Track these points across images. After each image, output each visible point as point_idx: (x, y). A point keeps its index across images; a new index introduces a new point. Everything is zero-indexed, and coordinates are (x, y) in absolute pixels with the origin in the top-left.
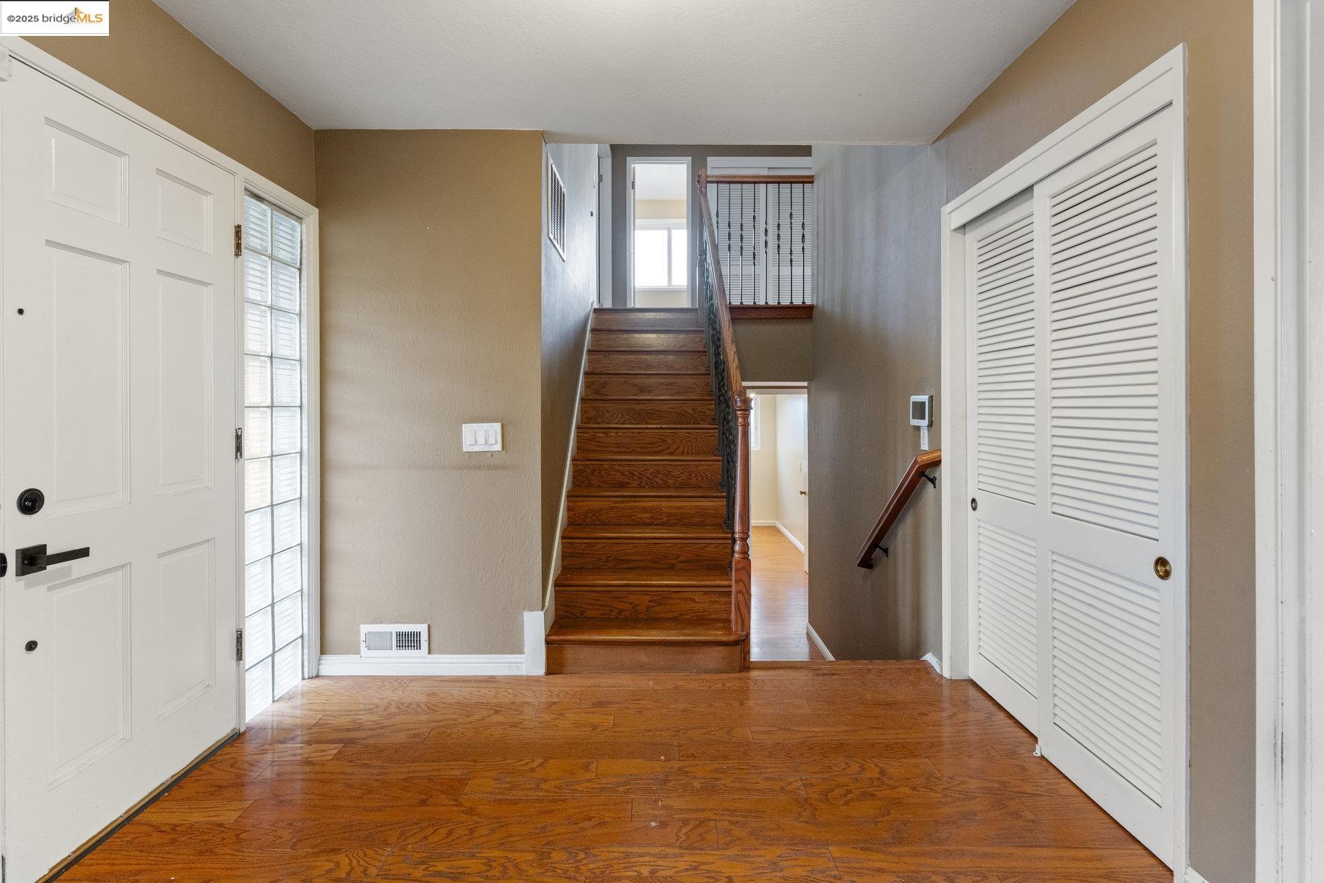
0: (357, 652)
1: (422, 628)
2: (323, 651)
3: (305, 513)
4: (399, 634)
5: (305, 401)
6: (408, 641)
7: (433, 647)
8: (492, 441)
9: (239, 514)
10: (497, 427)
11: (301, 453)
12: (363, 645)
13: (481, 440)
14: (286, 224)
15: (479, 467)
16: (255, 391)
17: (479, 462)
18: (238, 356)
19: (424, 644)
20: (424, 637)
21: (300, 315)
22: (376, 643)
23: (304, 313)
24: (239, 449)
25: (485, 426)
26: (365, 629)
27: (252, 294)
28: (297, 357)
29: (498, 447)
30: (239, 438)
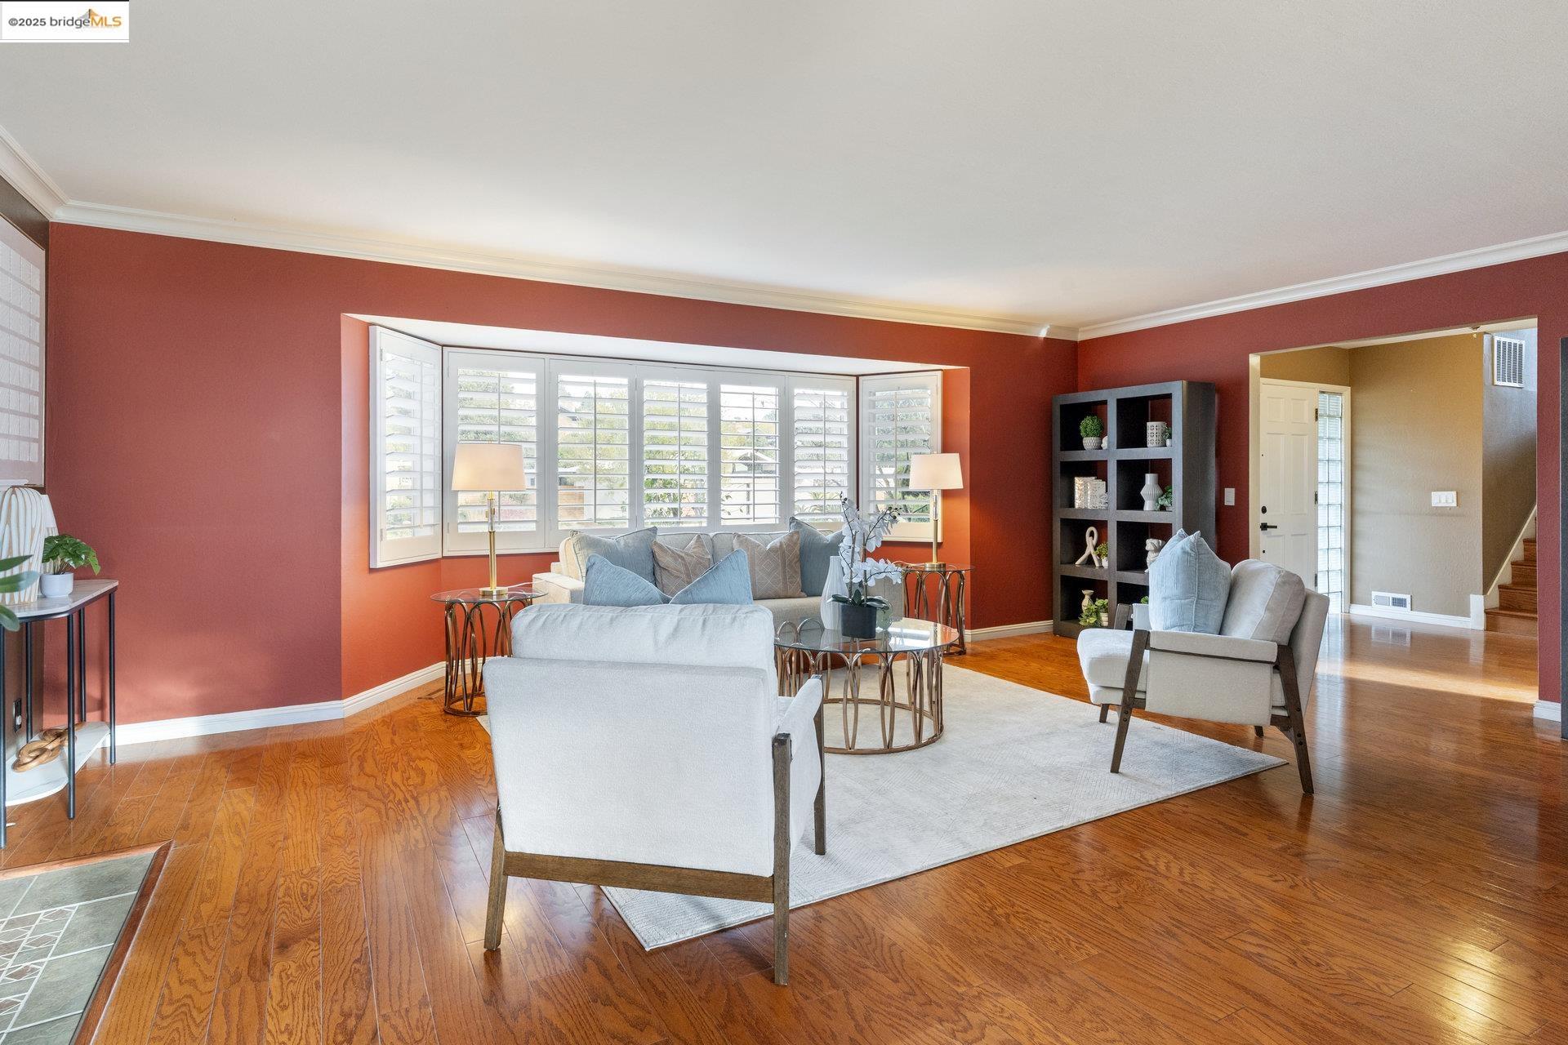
0: (1370, 604)
1: (1408, 597)
2: (1352, 601)
3: (1343, 534)
4: (1393, 599)
5: (1343, 480)
6: (1399, 603)
7: (1414, 607)
8: (1450, 501)
9: (1316, 527)
10: (1454, 493)
11: (1341, 505)
12: (1373, 602)
13: (1443, 501)
14: (1334, 398)
15: (1442, 515)
16: (1322, 477)
17: (1441, 512)
18: (1315, 461)
19: (1409, 605)
20: (1409, 601)
21: (1341, 439)
22: (1381, 601)
23: (1343, 438)
24: (1316, 500)
25: (1446, 493)
26: (1374, 594)
27: (1321, 435)
28: (1339, 459)
29: (1455, 504)
30: (1316, 495)
